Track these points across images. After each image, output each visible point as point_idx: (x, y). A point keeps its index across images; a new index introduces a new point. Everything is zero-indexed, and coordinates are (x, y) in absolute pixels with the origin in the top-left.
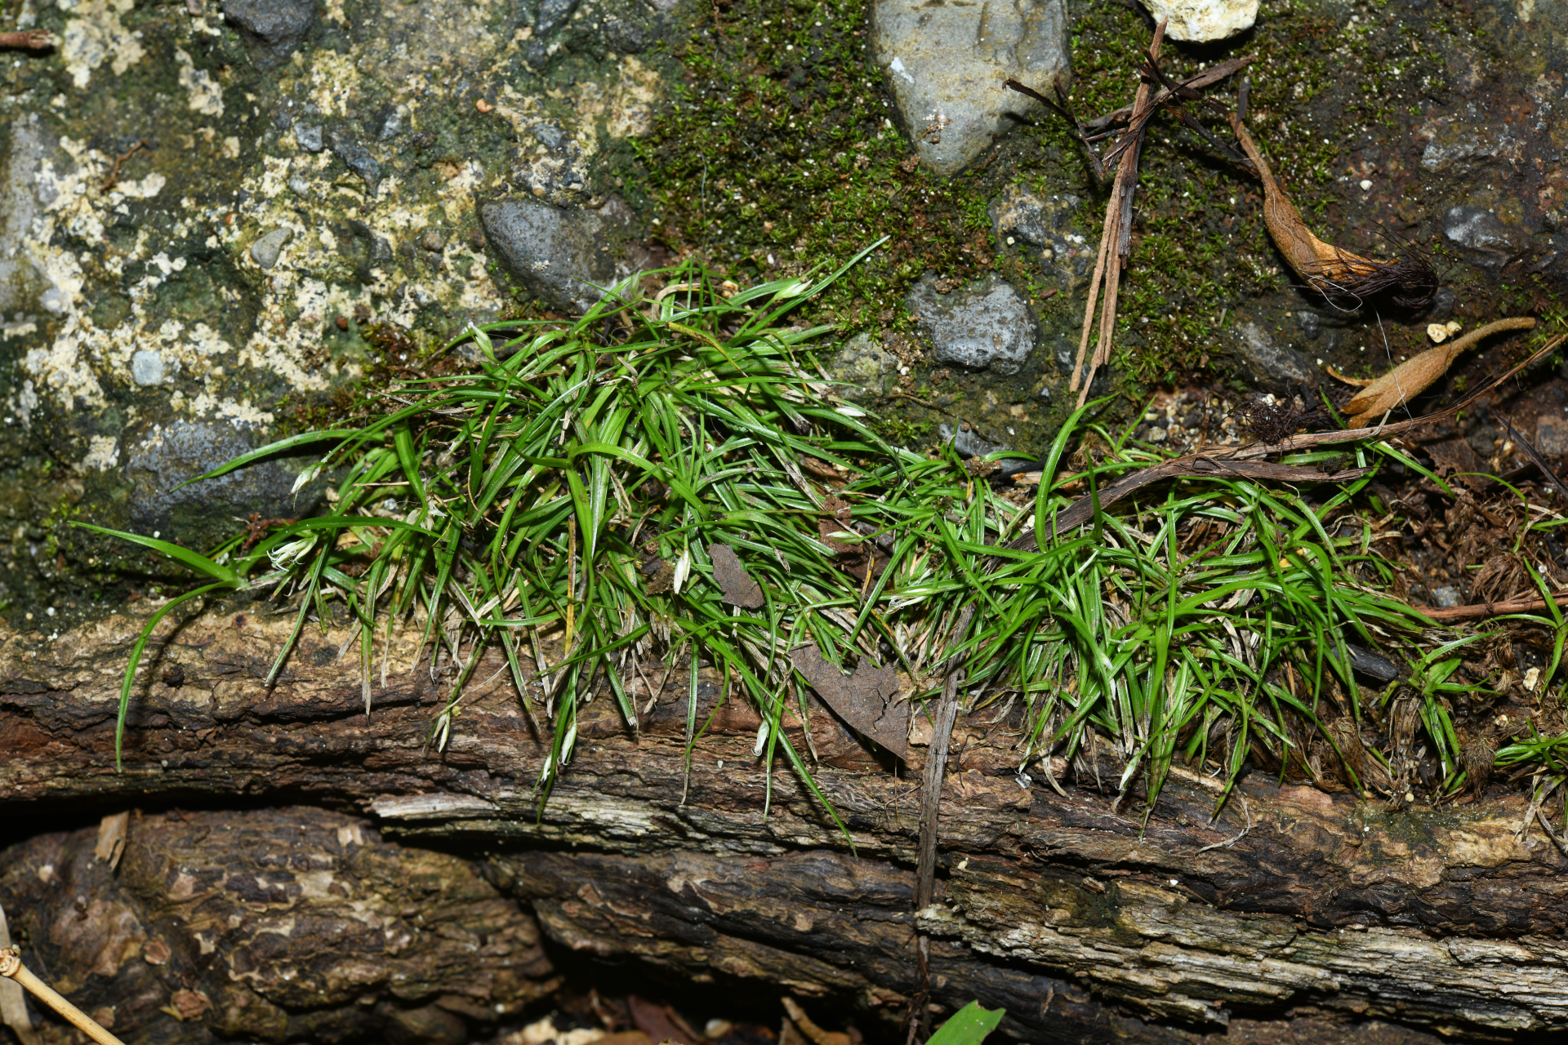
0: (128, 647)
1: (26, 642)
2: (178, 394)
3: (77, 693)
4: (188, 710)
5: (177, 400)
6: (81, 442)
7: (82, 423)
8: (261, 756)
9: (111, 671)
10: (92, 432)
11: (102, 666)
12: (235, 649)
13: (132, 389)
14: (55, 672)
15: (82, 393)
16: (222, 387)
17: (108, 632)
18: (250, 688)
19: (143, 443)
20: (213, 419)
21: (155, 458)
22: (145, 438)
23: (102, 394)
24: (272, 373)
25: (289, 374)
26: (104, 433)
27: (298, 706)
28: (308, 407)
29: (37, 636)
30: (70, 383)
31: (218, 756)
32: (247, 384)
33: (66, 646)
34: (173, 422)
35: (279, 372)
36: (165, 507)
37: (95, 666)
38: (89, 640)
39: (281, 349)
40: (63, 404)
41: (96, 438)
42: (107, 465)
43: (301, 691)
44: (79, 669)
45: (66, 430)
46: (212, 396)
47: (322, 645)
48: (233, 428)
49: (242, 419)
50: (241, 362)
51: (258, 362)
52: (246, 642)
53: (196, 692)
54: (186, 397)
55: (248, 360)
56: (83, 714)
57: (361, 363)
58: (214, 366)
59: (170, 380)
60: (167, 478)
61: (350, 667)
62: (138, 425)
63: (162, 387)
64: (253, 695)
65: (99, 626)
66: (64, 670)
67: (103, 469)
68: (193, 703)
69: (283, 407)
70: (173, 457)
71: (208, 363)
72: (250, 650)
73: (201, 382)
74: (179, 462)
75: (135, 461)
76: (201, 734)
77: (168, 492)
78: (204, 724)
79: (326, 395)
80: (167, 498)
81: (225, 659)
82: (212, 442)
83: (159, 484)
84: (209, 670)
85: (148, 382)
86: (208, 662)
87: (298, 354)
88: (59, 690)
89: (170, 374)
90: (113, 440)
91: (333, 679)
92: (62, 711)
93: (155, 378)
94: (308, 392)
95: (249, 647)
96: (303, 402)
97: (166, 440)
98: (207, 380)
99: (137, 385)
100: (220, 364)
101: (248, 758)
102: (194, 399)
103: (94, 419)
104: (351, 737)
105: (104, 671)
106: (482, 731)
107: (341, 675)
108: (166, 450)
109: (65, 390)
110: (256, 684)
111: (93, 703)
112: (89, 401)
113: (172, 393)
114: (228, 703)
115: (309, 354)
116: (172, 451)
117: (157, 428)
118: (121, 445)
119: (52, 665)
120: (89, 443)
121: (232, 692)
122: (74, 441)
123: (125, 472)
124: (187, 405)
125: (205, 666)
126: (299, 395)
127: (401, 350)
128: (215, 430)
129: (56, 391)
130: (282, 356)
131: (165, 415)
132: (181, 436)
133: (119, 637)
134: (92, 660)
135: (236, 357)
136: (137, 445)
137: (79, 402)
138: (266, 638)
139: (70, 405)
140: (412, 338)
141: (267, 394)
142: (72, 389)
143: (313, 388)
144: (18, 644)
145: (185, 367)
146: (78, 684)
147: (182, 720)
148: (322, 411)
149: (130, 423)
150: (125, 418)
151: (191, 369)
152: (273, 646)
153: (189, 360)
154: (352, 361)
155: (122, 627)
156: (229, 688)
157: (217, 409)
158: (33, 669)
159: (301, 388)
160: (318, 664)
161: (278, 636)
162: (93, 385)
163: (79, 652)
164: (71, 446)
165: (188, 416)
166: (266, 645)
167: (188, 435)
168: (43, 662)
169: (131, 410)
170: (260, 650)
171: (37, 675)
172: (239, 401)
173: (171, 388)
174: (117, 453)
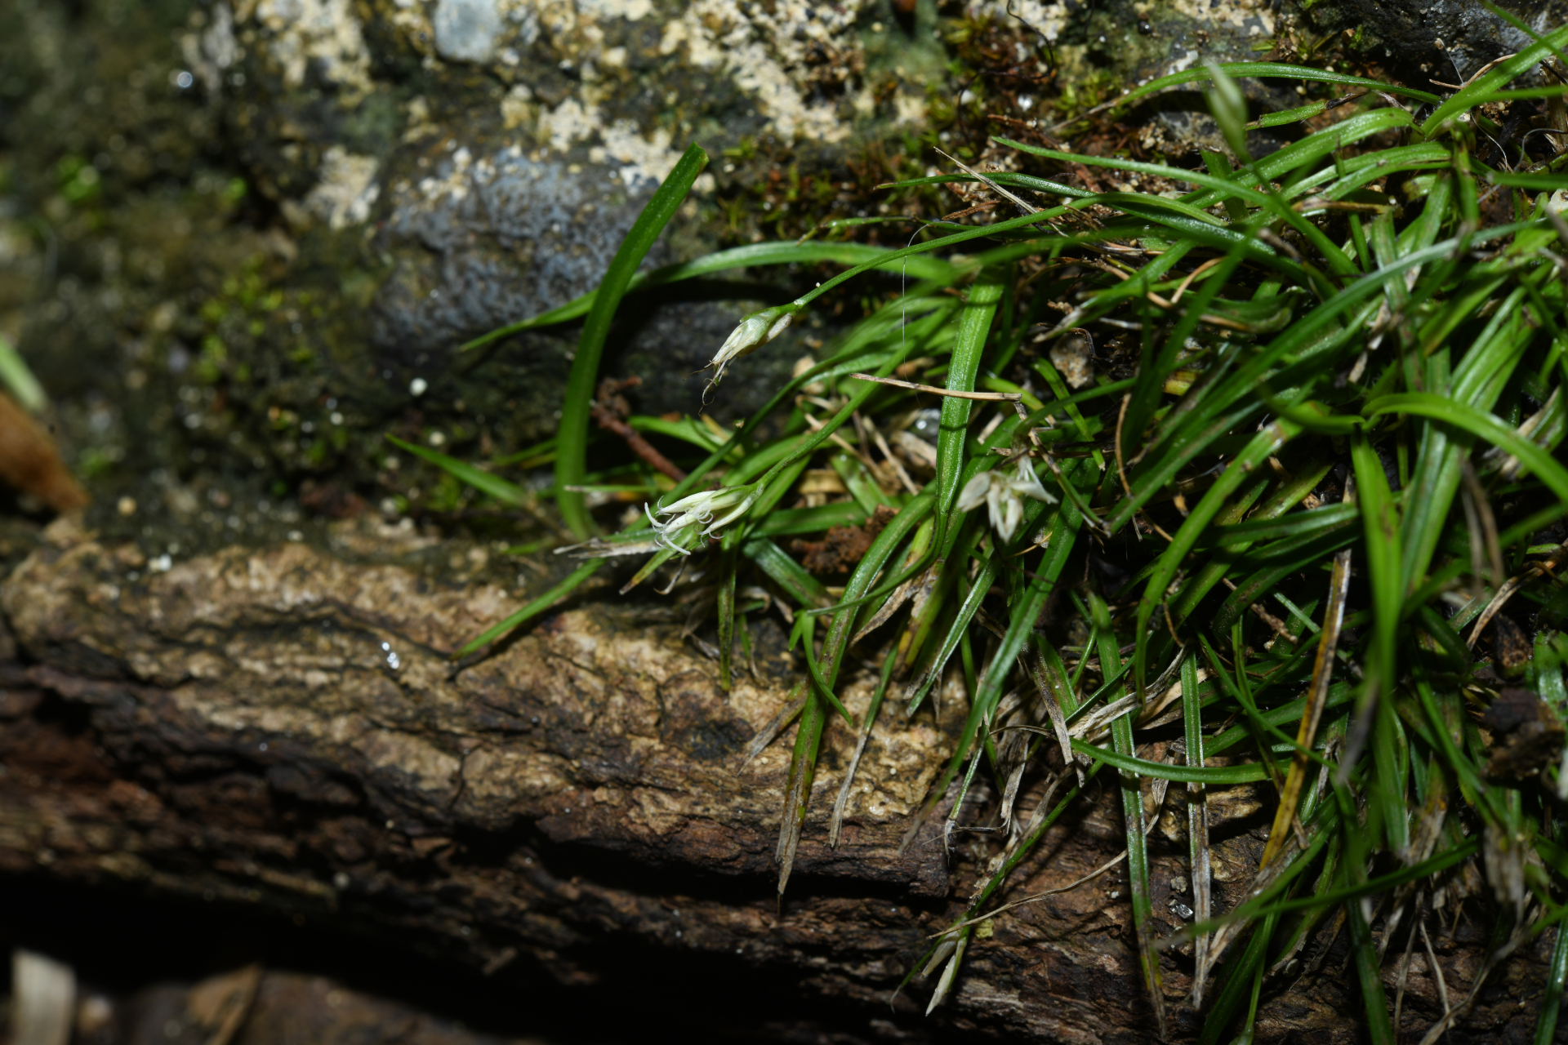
0: (306, 622)
1: (106, 563)
2: (521, 92)
3: (184, 699)
4: (401, 791)
5: (515, 106)
6: (304, 157)
7: (311, 115)
8: (541, 920)
9: (260, 667)
10: (331, 137)
11: (245, 653)
12: (526, 680)
13: (429, 63)
14: (147, 642)
15: (325, 50)
16: (616, 94)
17: (271, 582)
18: (540, 775)
19: (428, 185)
20: (584, 160)
21: (444, 222)
22: (433, 173)
23: (365, 60)
24: (730, 85)
25: (768, 91)
26: (355, 147)
27: (637, 840)
28: (793, 171)
29: (130, 554)
30: (306, 23)
31: (453, 897)
32: (671, 99)
33: (179, 592)
34: (497, 150)
35: (746, 84)
36: (444, 333)
37: (233, 648)
38: (228, 589)
39: (760, 35)
40: (281, 69)
41: (335, 154)
42: (349, 215)
43: (650, 809)
44: (198, 647)
45: (279, 125)
46: (592, 110)
47: (716, 715)
48: (623, 189)
49: (645, 171)
50: (668, 46)
51: (703, 55)
52: (552, 670)
53: (428, 752)
54: (536, 100)
55: (683, 47)
56: (188, 744)
57: (929, 97)
58: (610, 44)
59: (510, 57)
60: (462, 270)
61: (766, 781)
62: (428, 141)
63: (490, 70)
64: (547, 792)
65: (256, 565)
66: (167, 640)
67: (338, 221)
68: (416, 777)
69: (739, 164)
70: (482, 227)
71: (595, 34)
72: (558, 690)
73: (573, 75)
74: (490, 240)
75: (404, 218)
76: (423, 846)
77: (457, 301)
78: (433, 827)
79: (838, 152)
80: (452, 313)
81: (501, 697)
82: (572, 211)
83: (442, 281)
84: (465, 713)
85: (462, 53)
86: (466, 696)
87: (792, 53)
88: (150, 682)
89: (514, 43)
90: (370, 165)
91: (724, 797)
92: (147, 728)
93: (477, 47)
94: (799, 140)
95: (559, 682)
96: (786, 160)
97: (475, 187)
98: (587, 73)
99: (440, 57)
100: (621, 43)
101: (515, 916)
102: (552, 108)
103: (342, 112)
104: (742, 931)
105: (246, 664)
106: (1032, 986)
107: (745, 793)
108: (470, 207)
109: (292, 38)
110: (556, 770)
111: (212, 727)
112: (337, 71)
113: (508, 88)
114: (490, 797)
115: (818, 57)
116: (481, 212)
117: (462, 157)
118: (383, 179)
119: (145, 627)
120: (320, 161)
121: (502, 775)
122: (291, 152)
123: (377, 239)
124: (535, 117)
125: (454, 701)
126: (779, 142)
127: (1026, 88)
128: (583, 184)
129: (273, 36)
130: (758, 50)
131: (485, 132)
132: (506, 184)
133: (291, 597)
134: (227, 633)
135: (658, 33)
136: (415, 185)
137: (315, 68)
138: (599, 671)
139: (296, 71)
140: (1053, 65)
141: (711, 128)
142: (307, 39)
143: (812, 134)
144: (88, 563)
145: (546, 34)
146: (188, 680)
147: (387, 808)
148: (823, 188)
149: (413, 135)
150: (403, 122)
151: (557, 41)
152: (609, 693)
153: (556, 21)
154: (912, 89)
155: (301, 574)
156: (498, 765)
157: (596, 140)
158: (105, 626)
159: (785, 127)
160: (697, 754)
161: (625, 673)
162: (349, 36)
163: (205, 610)
164: (285, 161)
165: (531, 144)
166: (595, 683)
167: (521, 186)
168: (128, 616)
169: (418, 108)
170: (580, 694)
171: (109, 640)
172: (646, 132)
173: (507, 75)
174: (373, 194)
